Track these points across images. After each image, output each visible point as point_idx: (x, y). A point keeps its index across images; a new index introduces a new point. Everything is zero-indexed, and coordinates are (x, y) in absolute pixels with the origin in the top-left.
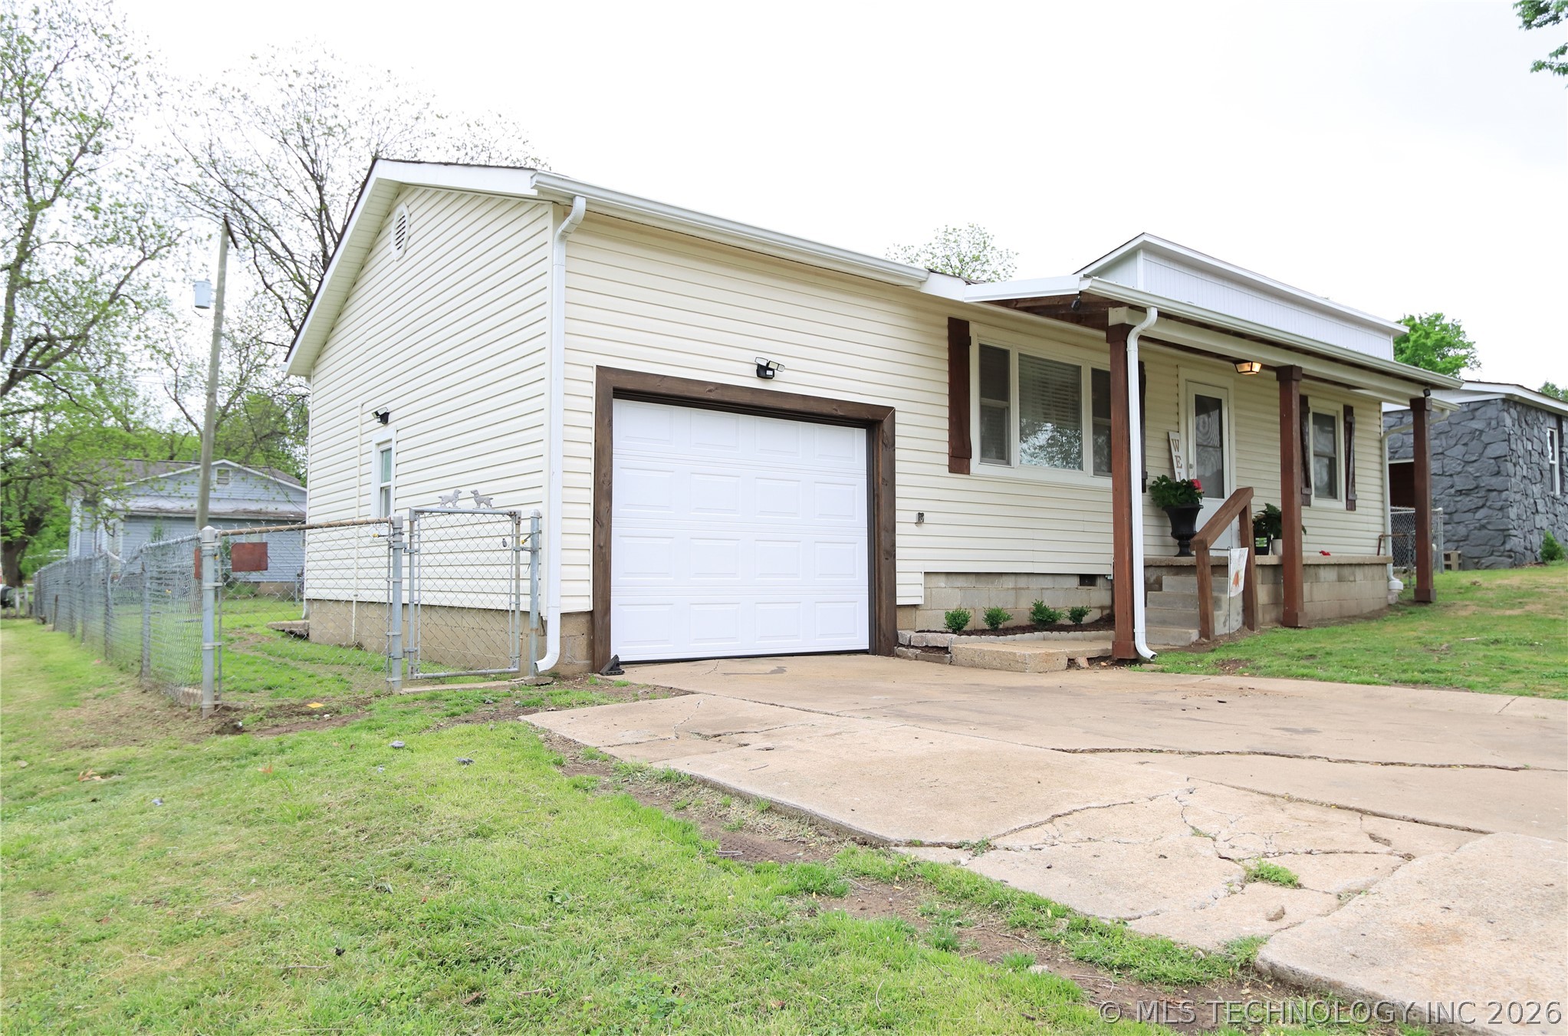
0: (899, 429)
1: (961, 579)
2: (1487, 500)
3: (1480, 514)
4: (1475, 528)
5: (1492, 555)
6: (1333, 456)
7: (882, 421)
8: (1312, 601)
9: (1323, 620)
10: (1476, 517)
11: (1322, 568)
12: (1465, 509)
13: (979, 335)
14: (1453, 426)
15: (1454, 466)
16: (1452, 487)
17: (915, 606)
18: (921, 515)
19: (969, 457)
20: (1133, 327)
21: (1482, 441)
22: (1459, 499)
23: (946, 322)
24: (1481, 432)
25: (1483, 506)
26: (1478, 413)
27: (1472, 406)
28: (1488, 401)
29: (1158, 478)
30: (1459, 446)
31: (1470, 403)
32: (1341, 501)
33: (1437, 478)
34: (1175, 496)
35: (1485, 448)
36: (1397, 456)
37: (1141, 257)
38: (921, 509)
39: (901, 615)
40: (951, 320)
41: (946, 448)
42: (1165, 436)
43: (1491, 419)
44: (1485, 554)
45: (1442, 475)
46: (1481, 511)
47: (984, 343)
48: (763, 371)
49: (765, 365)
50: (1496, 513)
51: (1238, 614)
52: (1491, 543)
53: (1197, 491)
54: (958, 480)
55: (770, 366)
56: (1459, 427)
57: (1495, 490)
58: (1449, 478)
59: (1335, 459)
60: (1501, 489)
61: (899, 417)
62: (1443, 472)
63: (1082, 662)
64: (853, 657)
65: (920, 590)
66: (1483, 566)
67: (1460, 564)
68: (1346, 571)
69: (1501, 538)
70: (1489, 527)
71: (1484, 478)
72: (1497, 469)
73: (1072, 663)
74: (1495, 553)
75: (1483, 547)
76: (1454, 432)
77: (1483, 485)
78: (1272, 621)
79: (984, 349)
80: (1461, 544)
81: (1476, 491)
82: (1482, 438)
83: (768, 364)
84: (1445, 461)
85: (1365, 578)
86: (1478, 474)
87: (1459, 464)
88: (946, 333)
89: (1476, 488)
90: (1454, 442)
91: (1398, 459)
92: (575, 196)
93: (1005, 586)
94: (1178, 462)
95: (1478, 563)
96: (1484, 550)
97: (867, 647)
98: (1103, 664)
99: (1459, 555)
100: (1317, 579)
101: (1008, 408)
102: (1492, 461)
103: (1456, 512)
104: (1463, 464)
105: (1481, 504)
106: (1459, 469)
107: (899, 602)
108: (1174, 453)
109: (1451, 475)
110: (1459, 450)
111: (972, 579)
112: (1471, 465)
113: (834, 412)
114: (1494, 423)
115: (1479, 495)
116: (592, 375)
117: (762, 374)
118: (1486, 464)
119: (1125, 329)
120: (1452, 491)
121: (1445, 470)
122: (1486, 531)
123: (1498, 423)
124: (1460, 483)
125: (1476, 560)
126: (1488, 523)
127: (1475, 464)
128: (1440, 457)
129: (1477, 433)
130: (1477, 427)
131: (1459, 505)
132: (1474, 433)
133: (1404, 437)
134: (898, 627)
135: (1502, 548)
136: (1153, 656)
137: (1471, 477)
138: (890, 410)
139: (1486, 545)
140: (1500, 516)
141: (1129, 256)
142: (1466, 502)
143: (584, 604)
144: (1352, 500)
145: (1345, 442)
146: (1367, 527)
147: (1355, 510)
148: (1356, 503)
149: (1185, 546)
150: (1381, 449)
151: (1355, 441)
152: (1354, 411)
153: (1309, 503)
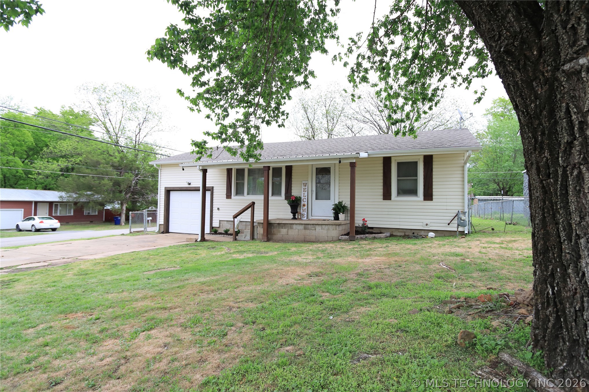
0: (215, 191)
7: (211, 190)
18: (218, 208)
19: (231, 195)
32: (419, 197)
41: (225, 194)
42: (301, 183)
49: (188, 183)
54: (229, 200)
61: (215, 188)
65: (218, 224)
94: (304, 190)
101: (244, 182)
107: (213, 226)
116: (164, 188)
138: (212, 187)
143: (163, 223)
144: (428, 196)
145: (424, 172)
146: (445, 207)
147: (432, 200)
148: (434, 197)
149: (294, 216)
150: (463, 170)
151: (434, 170)
152: (434, 157)
153: (390, 199)
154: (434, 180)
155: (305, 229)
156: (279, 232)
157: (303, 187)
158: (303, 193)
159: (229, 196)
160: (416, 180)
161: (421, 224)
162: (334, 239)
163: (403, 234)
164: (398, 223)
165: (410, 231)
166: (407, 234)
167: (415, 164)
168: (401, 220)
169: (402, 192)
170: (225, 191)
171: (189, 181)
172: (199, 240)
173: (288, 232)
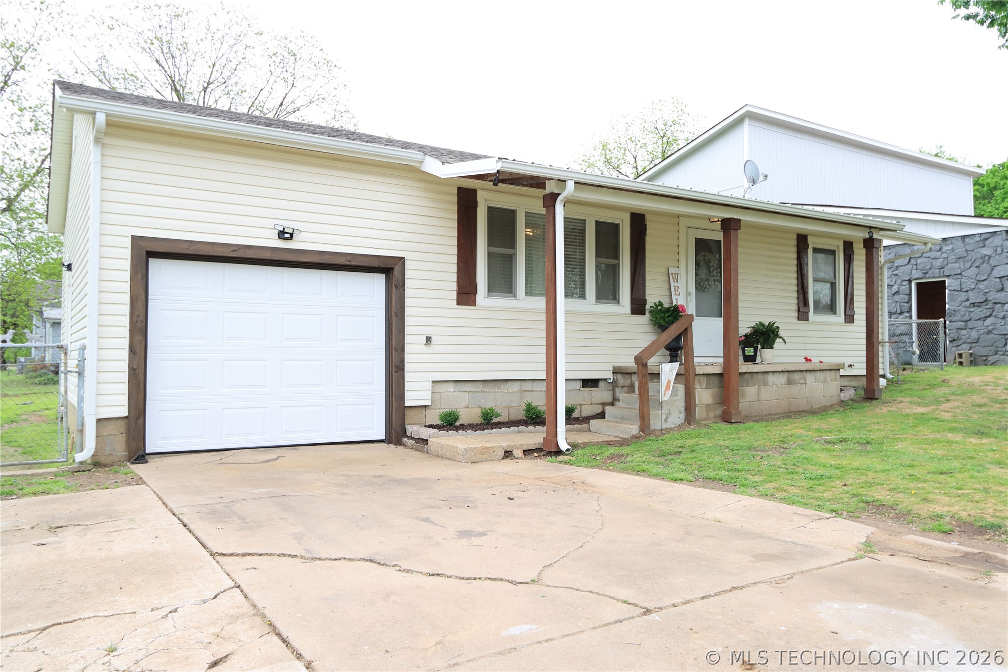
0: (408, 274)
1: (469, 384)
2: (993, 311)
3: (989, 321)
4: (984, 333)
5: (996, 354)
6: (834, 281)
7: (393, 269)
8: (759, 400)
9: (769, 415)
10: (985, 324)
11: (771, 374)
12: (977, 318)
13: (486, 199)
14: (969, 252)
15: (969, 284)
16: (968, 300)
17: (425, 406)
18: (428, 339)
19: (475, 293)
20: (560, 194)
21: (990, 265)
22: (972, 309)
23: (456, 191)
24: (990, 257)
25: (990, 316)
26: (987, 242)
27: (983, 237)
28: (996, 232)
29: (655, 304)
30: (973, 268)
31: (981, 234)
32: (840, 316)
33: (957, 293)
34: (663, 318)
35: (992, 270)
36: (927, 276)
37: (747, 122)
38: (429, 334)
39: (409, 415)
40: (459, 189)
41: (454, 286)
42: (666, 271)
43: (997, 246)
44: (991, 353)
45: (960, 291)
46: (989, 319)
47: (491, 205)
48: (281, 234)
49: (282, 230)
50: (1000, 321)
51: (681, 413)
52: (996, 344)
53: (681, 314)
54: (466, 310)
55: (285, 231)
56: (973, 253)
57: (999, 303)
58: (965, 294)
59: (835, 283)
60: (1004, 302)
61: (408, 265)
62: (961, 288)
63: (518, 453)
64: (371, 445)
65: (429, 394)
66: (990, 363)
67: (971, 361)
68: (796, 376)
69: (1003, 340)
70: (995, 332)
71: (991, 293)
72: (1001, 286)
73: (508, 454)
74: (998, 353)
75: (990, 348)
76: (969, 257)
77: (990, 299)
78: (715, 417)
79: (491, 210)
80: (973, 345)
81: (985, 303)
82: (991, 262)
83: (284, 229)
84: (962, 280)
85: (816, 380)
86: (987, 290)
87: (973, 282)
88: (455, 199)
89: (986, 301)
90: (970, 265)
91: (928, 278)
92: (96, 112)
93: (511, 389)
94: (675, 291)
95: (986, 360)
96: (990, 351)
97: (383, 437)
98: (536, 454)
99: (971, 354)
100: (766, 383)
101: (515, 254)
102: (998, 280)
103: (970, 320)
104: (976, 282)
105: (988, 314)
106: (973, 286)
107: (407, 404)
108: (672, 284)
109: (967, 291)
110: (974, 270)
111: (480, 385)
112: (982, 283)
113: (348, 263)
114: (999, 249)
115: (987, 307)
116: (128, 243)
117: (281, 237)
118: (993, 283)
119: (554, 197)
120: (968, 303)
121: (963, 287)
122: (993, 335)
123: (1002, 250)
124: (974, 297)
125: (985, 358)
126: (994, 329)
127: (985, 283)
128: (959, 276)
129: (987, 258)
130: (986, 253)
131: (972, 315)
132: (985, 258)
133: (933, 261)
134: (406, 423)
135: (1004, 349)
136: (568, 450)
137: (982, 293)
138: (402, 260)
139: (992, 346)
140: (1002, 324)
141: (739, 122)
142: (978, 312)
143: (122, 411)
144: (850, 315)
145: (844, 270)
147: (853, 322)
148: (855, 317)
151: (854, 269)
152: (854, 245)
158: (674, 297)
159: (466, 295)
162: (834, 400)
170: (454, 276)
173: (758, 394)
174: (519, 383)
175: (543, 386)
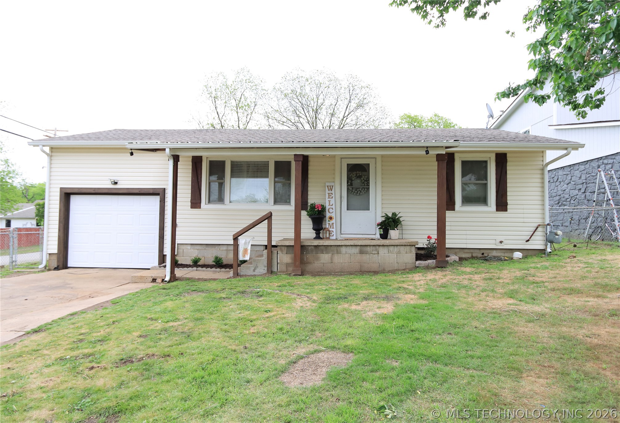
7: (159, 193)
8: (332, 263)
19: (201, 203)
32: (491, 206)
41: (189, 200)
42: (324, 185)
47: (212, 160)
59: (487, 184)
61: (167, 191)
73: (155, 281)
79: (211, 164)
85: (389, 252)
92: (39, 145)
94: (330, 196)
100: (339, 253)
101: (224, 182)
111: (205, 246)
116: (59, 190)
138: (163, 189)
143: (56, 251)
144: (502, 205)
145: (496, 174)
146: (522, 220)
147: (507, 211)
148: (508, 207)
149: (318, 233)
150: (543, 174)
151: (508, 172)
152: (508, 155)
153: (454, 210)
154: (508, 185)
155: (361, 252)
156: (318, 259)
157: (327, 192)
158: (327, 200)
159: (196, 203)
160: (485, 185)
161: (494, 242)
162: (409, 266)
163: (469, 255)
164: (464, 241)
165: (478, 251)
166: (474, 255)
167: (483, 164)
168: (468, 237)
169: (467, 200)
170: (190, 195)
171: (116, 179)
172: (167, 278)
173: (332, 259)
174: (226, 246)
175: (232, 248)
